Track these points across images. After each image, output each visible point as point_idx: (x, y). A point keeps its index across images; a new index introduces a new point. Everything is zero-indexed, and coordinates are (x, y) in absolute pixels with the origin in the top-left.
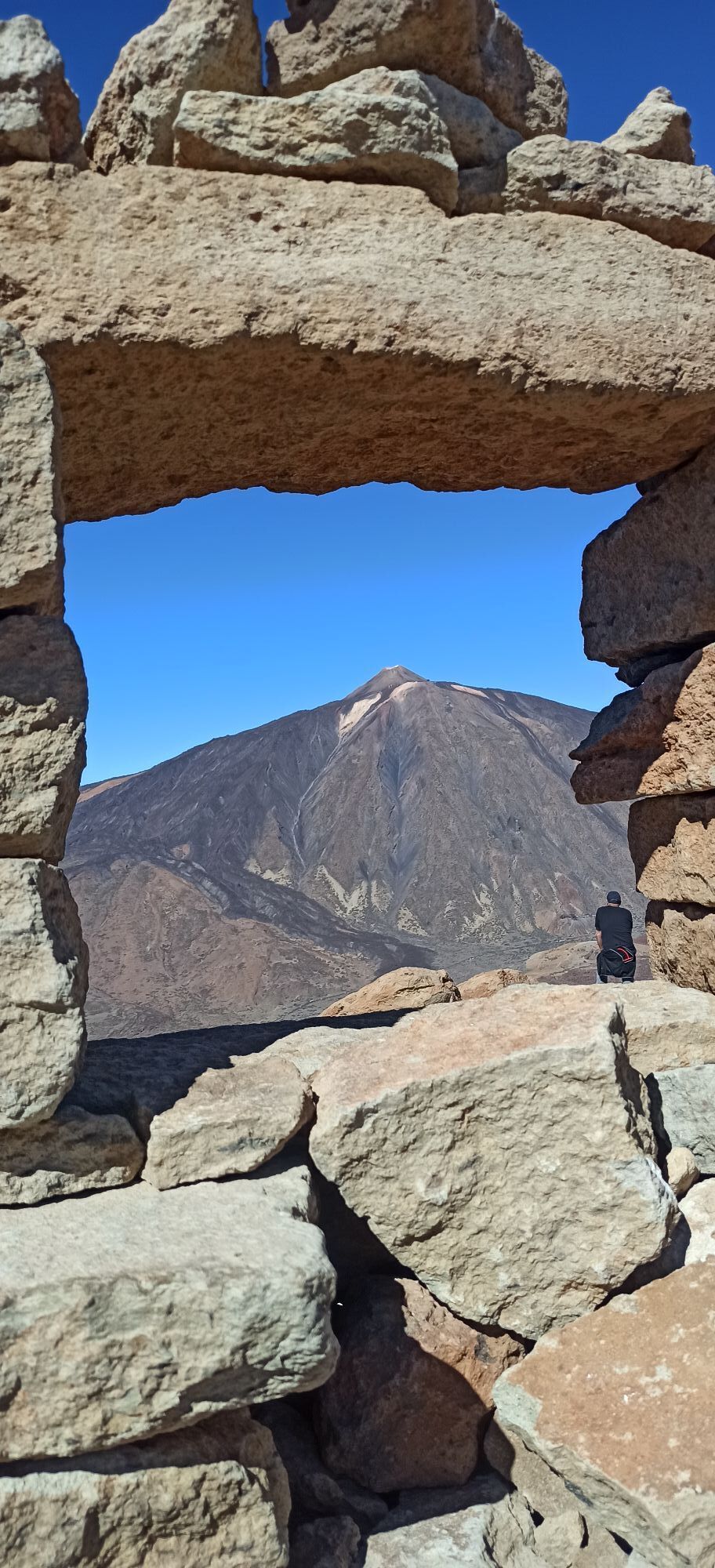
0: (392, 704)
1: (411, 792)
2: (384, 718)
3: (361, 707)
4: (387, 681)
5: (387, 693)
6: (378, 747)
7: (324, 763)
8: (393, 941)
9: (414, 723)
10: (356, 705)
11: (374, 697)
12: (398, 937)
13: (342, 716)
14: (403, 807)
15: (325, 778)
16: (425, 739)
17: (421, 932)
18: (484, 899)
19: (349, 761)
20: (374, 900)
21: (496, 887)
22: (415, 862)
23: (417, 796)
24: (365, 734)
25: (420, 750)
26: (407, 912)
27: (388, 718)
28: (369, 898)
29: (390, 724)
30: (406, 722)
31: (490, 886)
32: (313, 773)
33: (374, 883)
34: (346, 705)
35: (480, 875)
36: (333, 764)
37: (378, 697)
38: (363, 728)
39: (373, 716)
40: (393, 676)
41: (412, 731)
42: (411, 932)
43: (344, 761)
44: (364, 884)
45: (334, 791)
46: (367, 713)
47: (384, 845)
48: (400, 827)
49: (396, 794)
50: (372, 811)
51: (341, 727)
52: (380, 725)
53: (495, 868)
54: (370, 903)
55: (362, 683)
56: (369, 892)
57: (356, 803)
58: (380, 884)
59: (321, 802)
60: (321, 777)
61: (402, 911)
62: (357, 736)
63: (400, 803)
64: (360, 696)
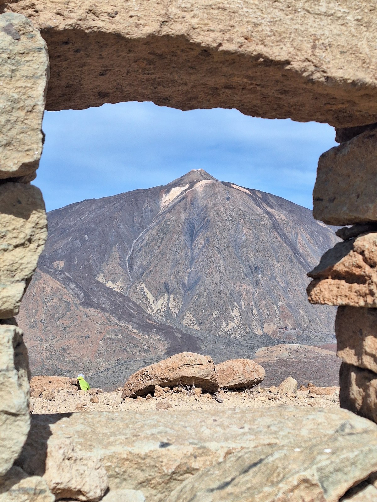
0: (194, 191)
1: (200, 246)
2: (189, 199)
3: (176, 191)
4: (193, 177)
5: (192, 184)
6: (183, 216)
7: (150, 221)
8: (179, 331)
9: (207, 203)
10: (174, 190)
11: (185, 186)
12: (182, 329)
13: (164, 195)
14: (194, 253)
15: (150, 231)
16: (212, 214)
17: (196, 328)
18: (235, 313)
19: (165, 222)
20: (171, 306)
21: (243, 306)
22: (198, 286)
23: (203, 248)
24: (177, 207)
25: (209, 221)
26: (190, 315)
27: (191, 199)
28: (168, 305)
29: (192, 203)
30: (202, 203)
31: (240, 305)
32: (142, 227)
33: (172, 296)
34: (167, 189)
35: (235, 298)
36: (155, 223)
37: (187, 186)
38: (176, 204)
39: (183, 198)
40: (197, 175)
41: (205, 209)
42: (191, 327)
43: (163, 222)
44: (166, 296)
45: (154, 239)
46: (179, 195)
47: (181, 274)
48: (191, 265)
49: (191, 246)
50: (175, 254)
51: (163, 201)
52: (186, 204)
53: (244, 295)
54: (168, 307)
55: (178, 177)
56: (169, 301)
57: (167, 247)
58: (175, 297)
59: (146, 245)
60: (148, 230)
61: (187, 314)
62: (172, 208)
63: (192, 250)
64: (176, 184)
